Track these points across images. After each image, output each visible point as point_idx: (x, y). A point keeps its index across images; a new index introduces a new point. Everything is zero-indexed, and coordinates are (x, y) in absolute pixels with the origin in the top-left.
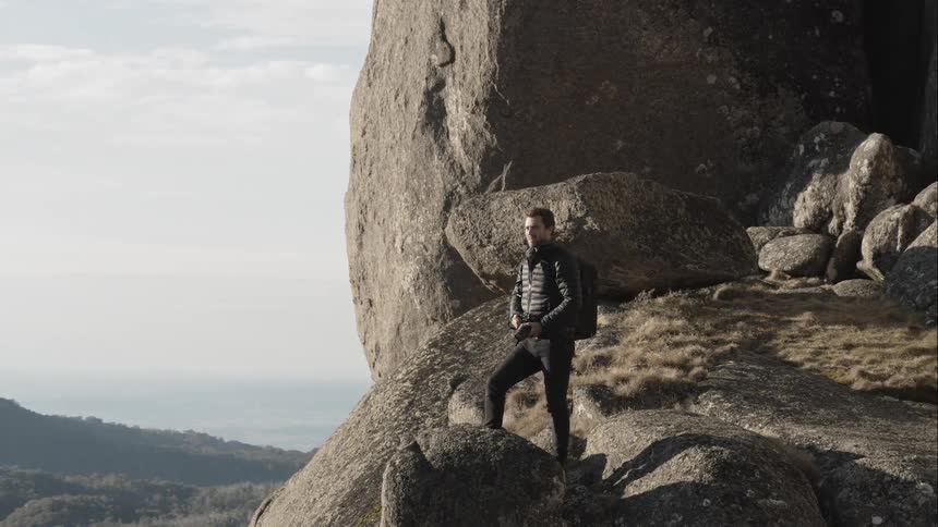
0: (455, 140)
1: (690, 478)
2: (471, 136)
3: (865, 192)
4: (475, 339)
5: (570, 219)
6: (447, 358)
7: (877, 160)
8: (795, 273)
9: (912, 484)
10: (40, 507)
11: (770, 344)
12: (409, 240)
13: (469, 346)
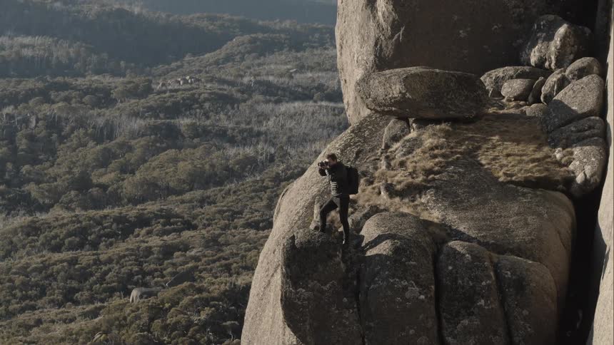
0: (380, 14)
1: (385, 253)
2: (387, 13)
3: (559, 52)
4: (370, 129)
5: (400, 93)
6: (357, 139)
7: (564, 38)
8: (516, 99)
9: (464, 255)
10: (243, 41)
11: (476, 153)
12: (360, 58)
13: (367, 133)
